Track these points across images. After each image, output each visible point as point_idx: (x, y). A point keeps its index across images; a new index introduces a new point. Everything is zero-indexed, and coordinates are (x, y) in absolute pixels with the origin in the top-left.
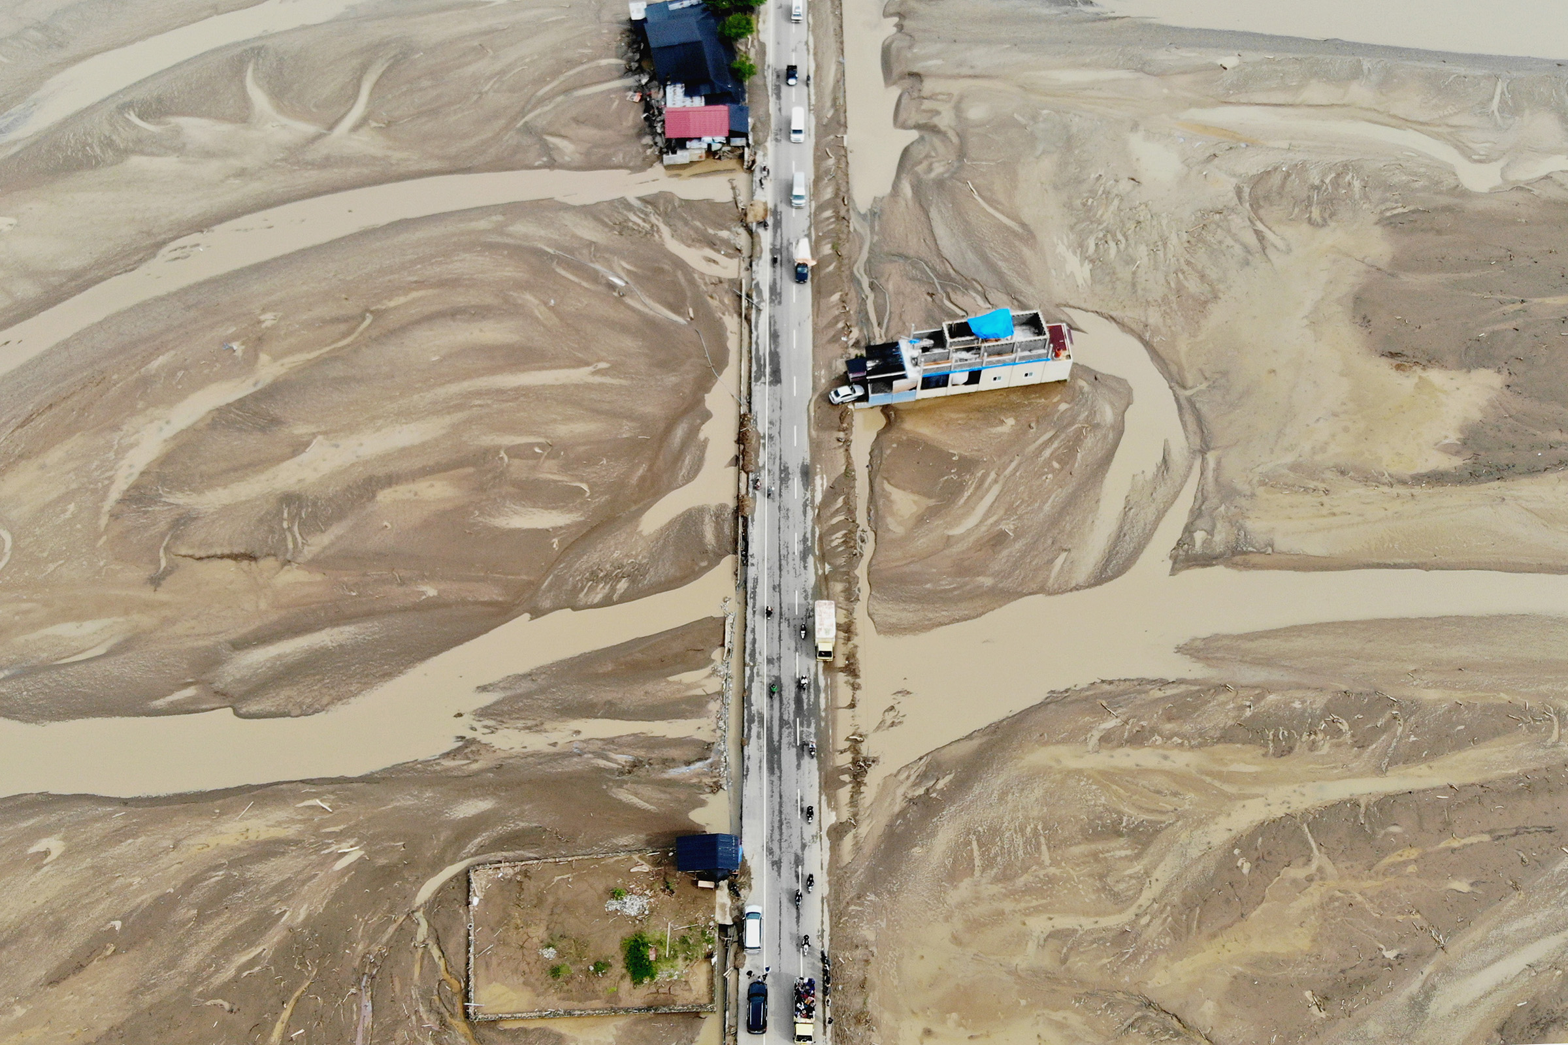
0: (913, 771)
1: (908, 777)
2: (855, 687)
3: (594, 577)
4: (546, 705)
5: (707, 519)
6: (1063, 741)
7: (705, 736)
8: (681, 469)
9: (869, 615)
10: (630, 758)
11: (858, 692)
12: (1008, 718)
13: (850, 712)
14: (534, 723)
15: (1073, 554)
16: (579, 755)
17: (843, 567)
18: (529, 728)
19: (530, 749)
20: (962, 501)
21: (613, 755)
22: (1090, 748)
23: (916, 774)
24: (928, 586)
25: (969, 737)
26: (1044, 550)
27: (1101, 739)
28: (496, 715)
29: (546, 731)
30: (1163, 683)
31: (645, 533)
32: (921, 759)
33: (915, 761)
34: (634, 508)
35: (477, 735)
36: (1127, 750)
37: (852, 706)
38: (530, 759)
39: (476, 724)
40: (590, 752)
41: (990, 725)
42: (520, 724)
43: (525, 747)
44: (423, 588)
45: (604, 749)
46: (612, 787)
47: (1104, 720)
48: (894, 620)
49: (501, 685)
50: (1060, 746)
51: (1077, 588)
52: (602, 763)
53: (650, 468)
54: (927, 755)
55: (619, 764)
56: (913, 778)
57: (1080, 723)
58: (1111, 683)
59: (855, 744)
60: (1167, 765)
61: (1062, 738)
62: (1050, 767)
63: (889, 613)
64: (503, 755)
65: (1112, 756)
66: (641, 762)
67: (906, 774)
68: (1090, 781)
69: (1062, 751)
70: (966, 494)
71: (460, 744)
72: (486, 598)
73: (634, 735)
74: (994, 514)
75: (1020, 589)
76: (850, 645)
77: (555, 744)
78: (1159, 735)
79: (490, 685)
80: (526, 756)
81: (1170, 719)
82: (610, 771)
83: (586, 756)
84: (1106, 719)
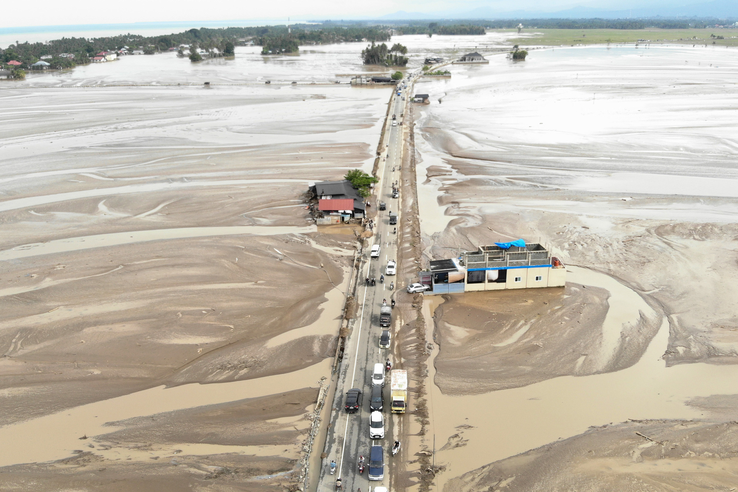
0: (476, 476)
1: (473, 480)
2: (424, 423)
3: (223, 368)
4: (158, 434)
5: (316, 341)
6: (610, 456)
7: (290, 455)
8: (302, 320)
9: (435, 383)
10: (220, 468)
11: (426, 426)
12: (557, 442)
13: (420, 438)
14: (143, 444)
15: (590, 357)
16: (176, 465)
17: (415, 360)
18: (138, 448)
19: (133, 460)
20: (502, 332)
21: (205, 466)
22: (634, 458)
23: (480, 477)
24: (482, 369)
25: (527, 453)
26: (568, 354)
27: (642, 454)
28: (115, 439)
29: (152, 450)
30: (683, 422)
31: (268, 347)
32: (483, 467)
33: (479, 469)
34: (263, 336)
35: (94, 451)
36: (667, 460)
37: (422, 433)
38: (131, 466)
39: (94, 444)
40: (185, 464)
41: (544, 446)
42: (132, 445)
43: (130, 459)
44: (92, 370)
45: (199, 462)
46: (197, 486)
47: (642, 443)
48: (456, 387)
49: (126, 422)
50: (608, 459)
51: (598, 372)
52: (193, 470)
53: (281, 319)
54: (489, 465)
55: (208, 471)
56: (477, 480)
57: (621, 444)
58: (640, 422)
59: (424, 457)
60: (705, 469)
61: (609, 454)
62: (602, 472)
63: (452, 382)
64: (109, 463)
65: (656, 465)
66: (228, 471)
67: (471, 477)
68: (641, 481)
69: (610, 461)
70: (504, 329)
71: (77, 455)
72: (136, 376)
73: (227, 454)
74: (527, 338)
75: (554, 372)
76: (420, 399)
77: (156, 458)
78: (691, 451)
79: (118, 422)
80: (128, 464)
81: (697, 441)
82: (200, 476)
83: (181, 466)
84: (642, 442)
